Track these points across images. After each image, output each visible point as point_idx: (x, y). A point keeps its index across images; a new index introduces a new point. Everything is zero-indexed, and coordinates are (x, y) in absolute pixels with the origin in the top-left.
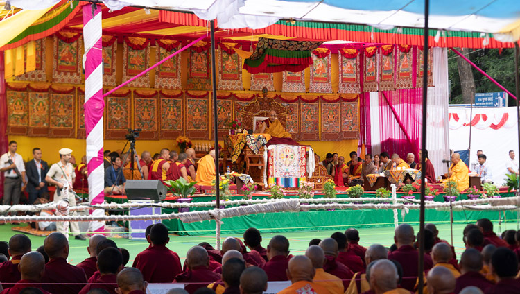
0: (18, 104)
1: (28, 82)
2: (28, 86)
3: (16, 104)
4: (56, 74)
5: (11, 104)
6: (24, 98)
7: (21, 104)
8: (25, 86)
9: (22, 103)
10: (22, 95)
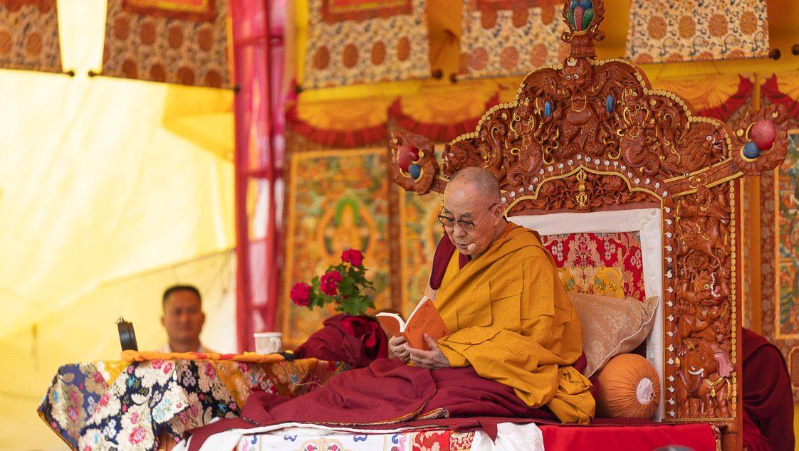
0: (348, 219)
1: (393, 91)
2: (395, 109)
3: (335, 223)
4: (477, 25)
5: (310, 223)
6: (375, 187)
7: (360, 223)
8: (378, 116)
9: (367, 212)
10: (365, 168)
